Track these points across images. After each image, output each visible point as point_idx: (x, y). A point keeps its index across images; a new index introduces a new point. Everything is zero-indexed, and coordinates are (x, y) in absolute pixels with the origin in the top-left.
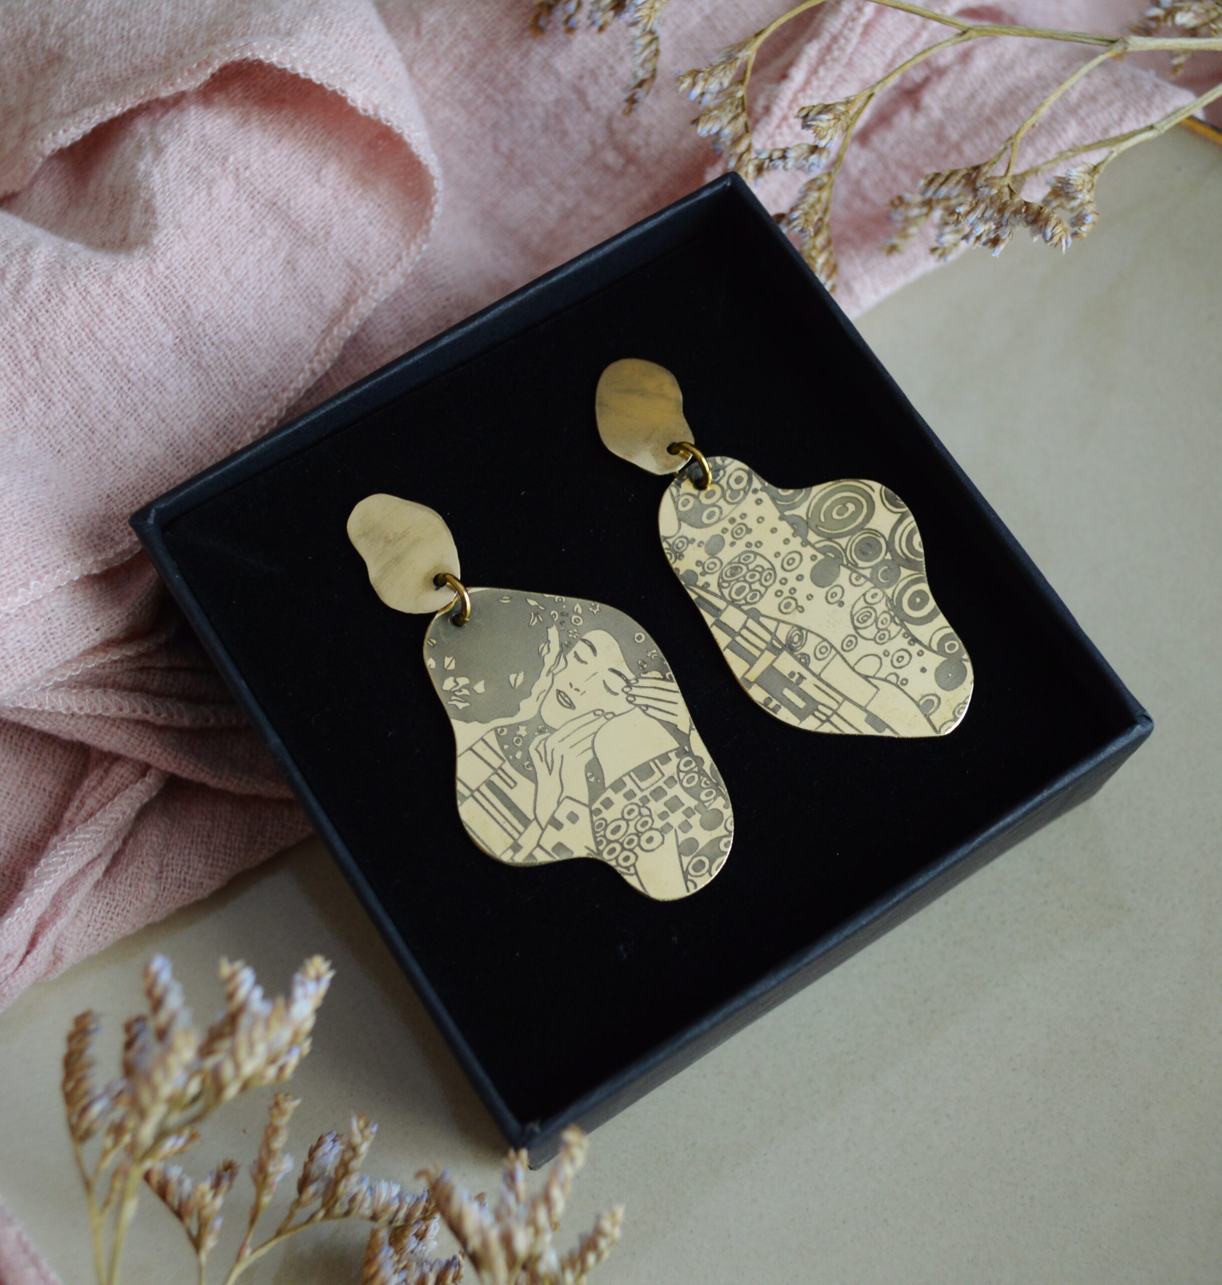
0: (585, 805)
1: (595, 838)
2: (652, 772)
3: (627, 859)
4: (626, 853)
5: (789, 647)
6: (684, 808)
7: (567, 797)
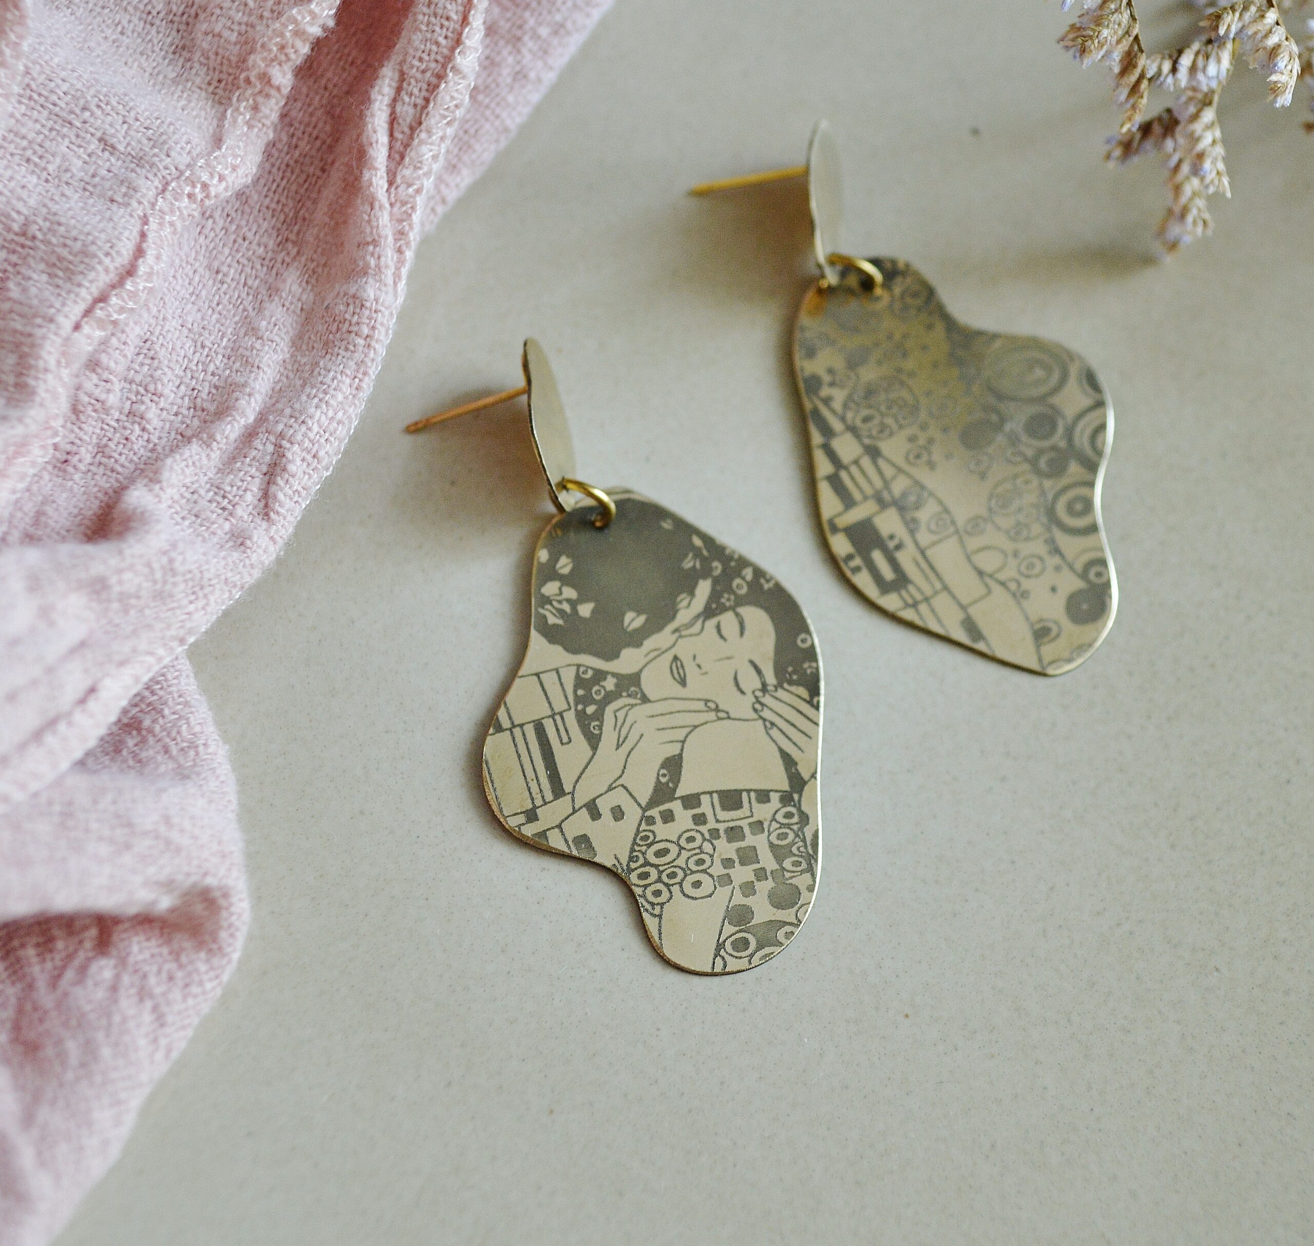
0: (639, 805)
1: (632, 850)
2: (738, 805)
3: (657, 893)
4: (660, 886)
5: (901, 505)
6: (757, 866)
7: (622, 786)
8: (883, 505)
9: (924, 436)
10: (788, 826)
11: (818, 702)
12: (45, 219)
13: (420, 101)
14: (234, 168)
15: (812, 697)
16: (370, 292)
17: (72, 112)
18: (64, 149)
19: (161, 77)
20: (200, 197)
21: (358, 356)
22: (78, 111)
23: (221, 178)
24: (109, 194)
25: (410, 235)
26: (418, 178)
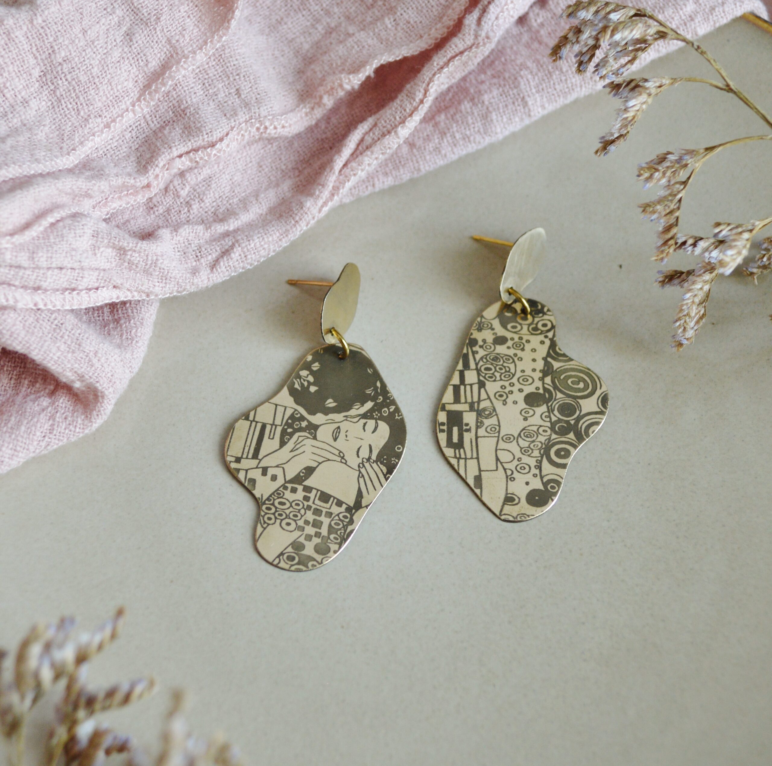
0: (285, 479)
1: (270, 496)
2: (326, 502)
3: (269, 519)
4: (272, 516)
5: (480, 413)
6: (318, 530)
7: (283, 468)
8: (472, 409)
9: (509, 388)
10: (342, 521)
11: (389, 477)
12: (194, 109)
13: (376, 138)
14: (283, 127)
15: (387, 474)
16: (308, 204)
17: (232, 73)
18: (220, 86)
19: (285, 79)
20: (261, 130)
21: (288, 227)
22: (235, 74)
23: (275, 128)
24: (226, 112)
25: (341, 191)
26: (358, 169)
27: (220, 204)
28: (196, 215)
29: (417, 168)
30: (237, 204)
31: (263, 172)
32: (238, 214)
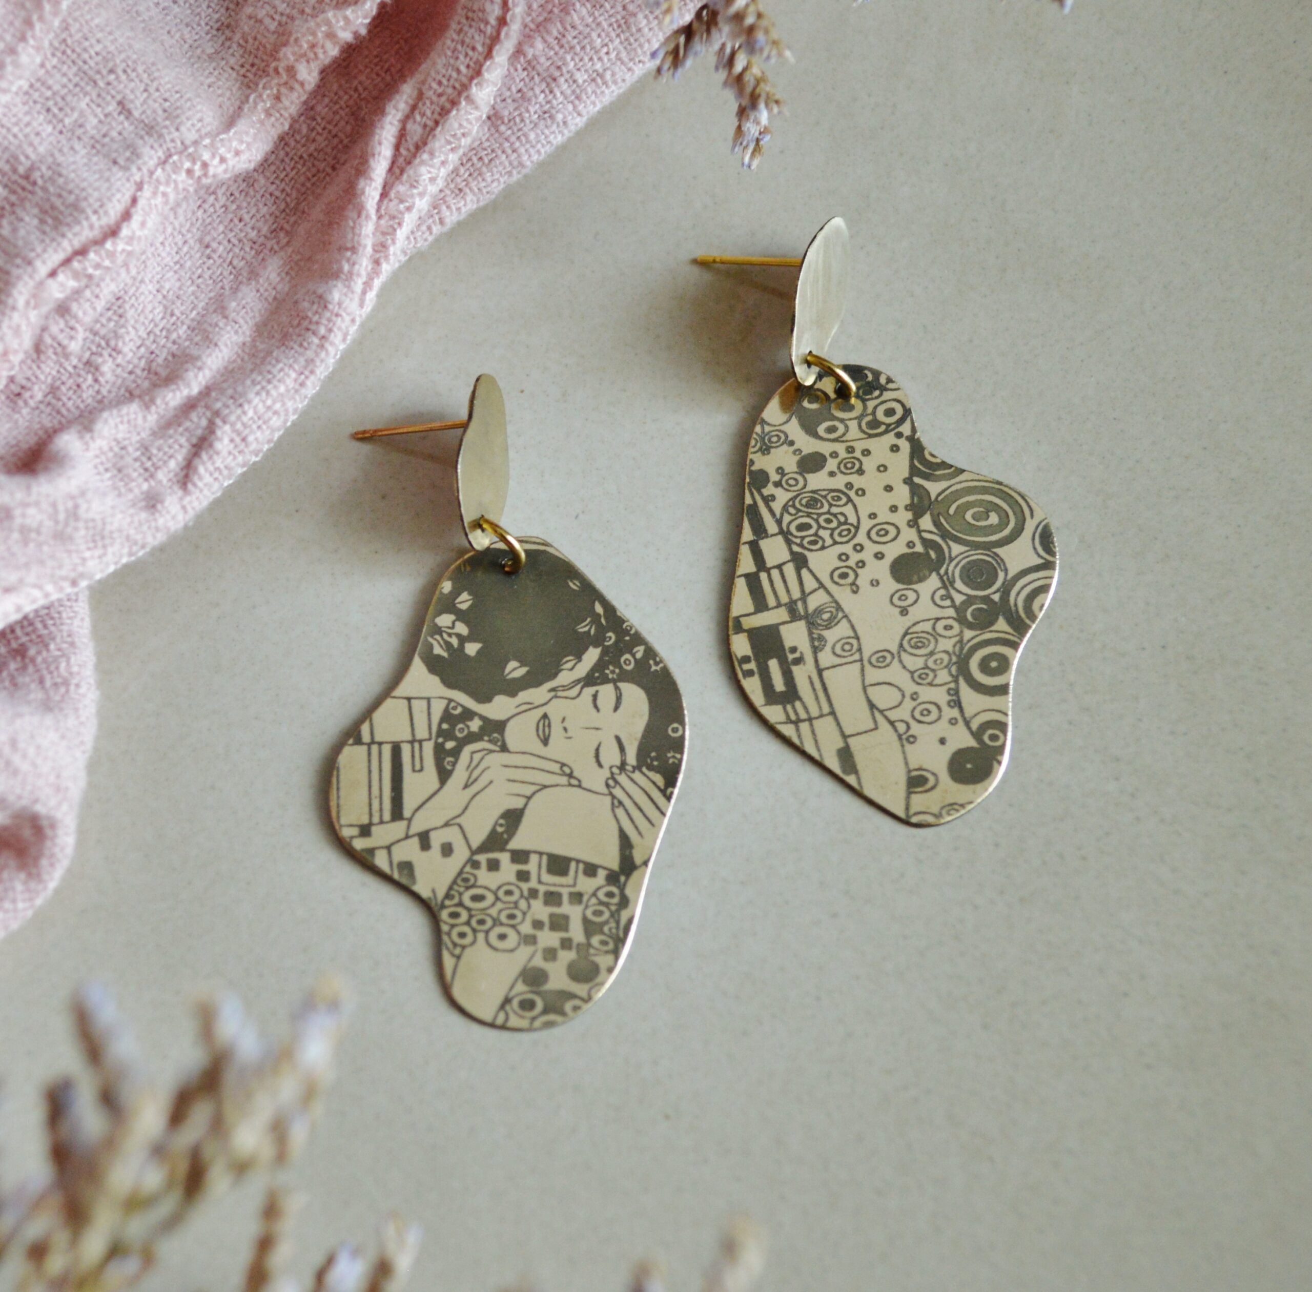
1: (450, 888)
3: (462, 935)
4: (466, 929)
6: (564, 935)
7: (460, 826)
9: (854, 558)
10: (607, 905)
11: (672, 793)
12: (49, 168)
13: (430, 123)
14: (237, 153)
15: (667, 786)
16: (336, 295)
17: (99, 72)
18: (83, 105)
19: (199, 51)
20: (197, 174)
21: (310, 354)
22: (104, 72)
23: (223, 160)
24: (114, 155)
25: (392, 250)
26: (412, 196)
27: (153, 347)
28: (114, 383)
29: (515, 163)
30: (189, 338)
31: (215, 256)
32: (198, 358)
